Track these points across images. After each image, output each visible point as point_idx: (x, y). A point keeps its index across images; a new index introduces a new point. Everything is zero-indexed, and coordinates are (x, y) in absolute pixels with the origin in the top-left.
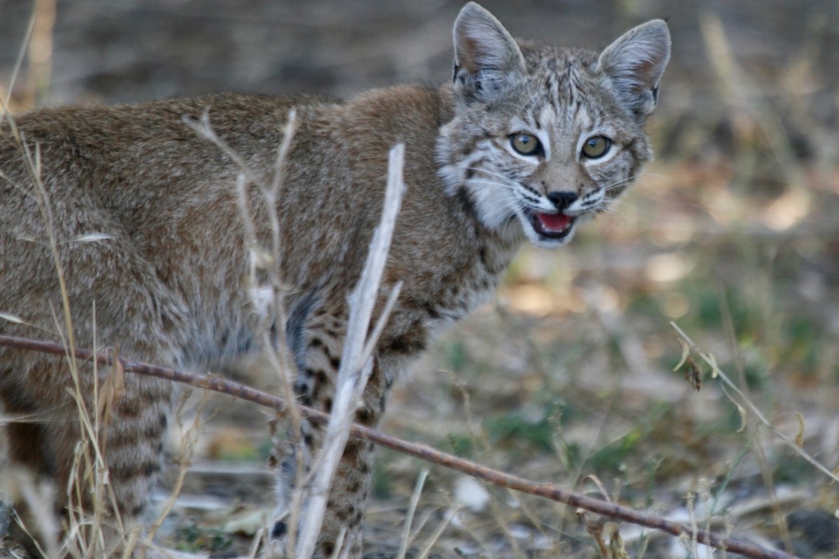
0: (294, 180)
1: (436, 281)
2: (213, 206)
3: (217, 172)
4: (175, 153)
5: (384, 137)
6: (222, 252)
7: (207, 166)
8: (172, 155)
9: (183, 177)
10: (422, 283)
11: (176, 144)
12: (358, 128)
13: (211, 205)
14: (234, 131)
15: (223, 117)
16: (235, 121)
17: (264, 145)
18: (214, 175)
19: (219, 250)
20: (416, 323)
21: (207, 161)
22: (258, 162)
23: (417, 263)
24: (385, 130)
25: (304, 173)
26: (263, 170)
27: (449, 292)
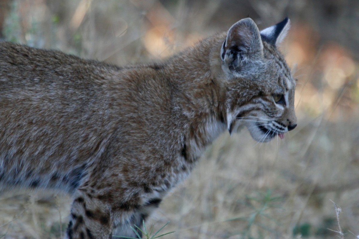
0: (75, 100)
1: (152, 172)
2: (19, 102)
3: (29, 86)
4: (6, 69)
5: (133, 94)
6: (19, 126)
7: (24, 82)
8: (4, 70)
9: (7, 83)
10: (143, 173)
11: (9, 65)
12: (117, 86)
13: (18, 101)
14: (46, 68)
15: (42, 59)
16: (49, 63)
17: (60, 80)
18: (26, 88)
19: (17, 124)
20: (136, 195)
21: (25, 79)
22: (54, 87)
23: (142, 162)
24: (134, 90)
25: (81, 99)
26: (56, 91)
27: (159, 177)
